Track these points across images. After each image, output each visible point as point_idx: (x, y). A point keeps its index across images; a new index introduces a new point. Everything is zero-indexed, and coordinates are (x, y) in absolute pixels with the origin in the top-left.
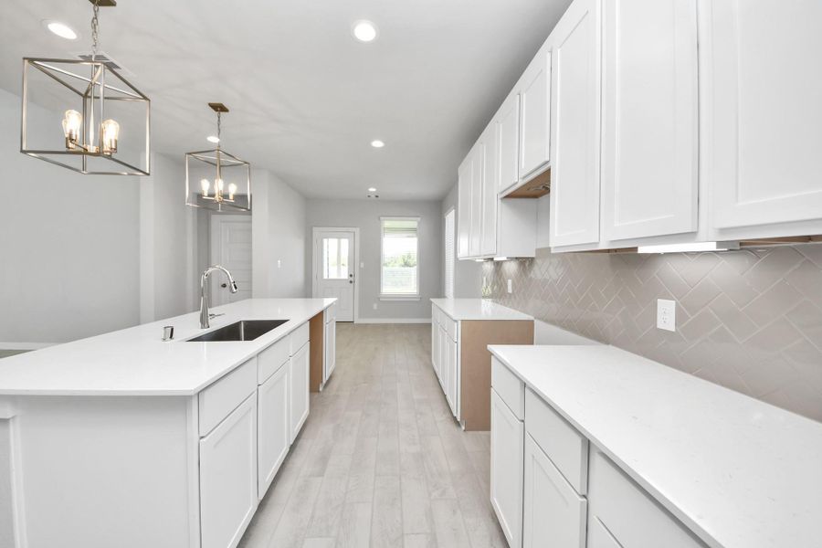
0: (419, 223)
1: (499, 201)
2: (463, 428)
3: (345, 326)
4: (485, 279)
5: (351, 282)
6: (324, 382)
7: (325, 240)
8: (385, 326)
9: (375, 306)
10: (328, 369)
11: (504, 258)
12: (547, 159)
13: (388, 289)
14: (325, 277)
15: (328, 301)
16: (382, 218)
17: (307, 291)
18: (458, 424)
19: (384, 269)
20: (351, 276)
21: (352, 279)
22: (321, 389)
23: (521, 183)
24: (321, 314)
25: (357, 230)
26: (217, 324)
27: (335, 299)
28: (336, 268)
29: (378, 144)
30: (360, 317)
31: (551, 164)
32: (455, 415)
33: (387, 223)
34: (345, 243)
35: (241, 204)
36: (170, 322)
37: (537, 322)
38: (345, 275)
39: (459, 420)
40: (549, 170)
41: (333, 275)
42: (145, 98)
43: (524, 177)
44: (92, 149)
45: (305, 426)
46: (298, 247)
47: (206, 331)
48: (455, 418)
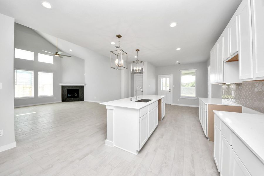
0: (196, 71)
1: (224, 63)
2: (209, 140)
3: (168, 105)
4: (223, 91)
5: (170, 92)
6: (162, 118)
7: (162, 79)
8: (182, 107)
9: (178, 100)
10: (163, 115)
11: (230, 83)
12: (238, 50)
13: (183, 94)
14: (162, 90)
15: (162, 96)
16: (181, 71)
17: (156, 93)
18: (207, 138)
19: (182, 88)
20: (170, 90)
21: (170, 91)
22: (161, 120)
23: (231, 57)
24: (161, 99)
25: (172, 75)
26: (139, 99)
27: (165, 96)
28: (165, 87)
29: (178, 49)
30: (173, 103)
31: (239, 52)
32: (206, 135)
33: (183, 72)
34: (168, 79)
35: (141, 72)
36: (131, 98)
37: (243, 107)
38: (168, 89)
39: (207, 137)
40: (238, 54)
41: (164, 89)
42: (127, 54)
43: (232, 56)
44: (119, 65)
45: (157, 127)
46: (154, 81)
47: (137, 100)
48: (206, 136)
